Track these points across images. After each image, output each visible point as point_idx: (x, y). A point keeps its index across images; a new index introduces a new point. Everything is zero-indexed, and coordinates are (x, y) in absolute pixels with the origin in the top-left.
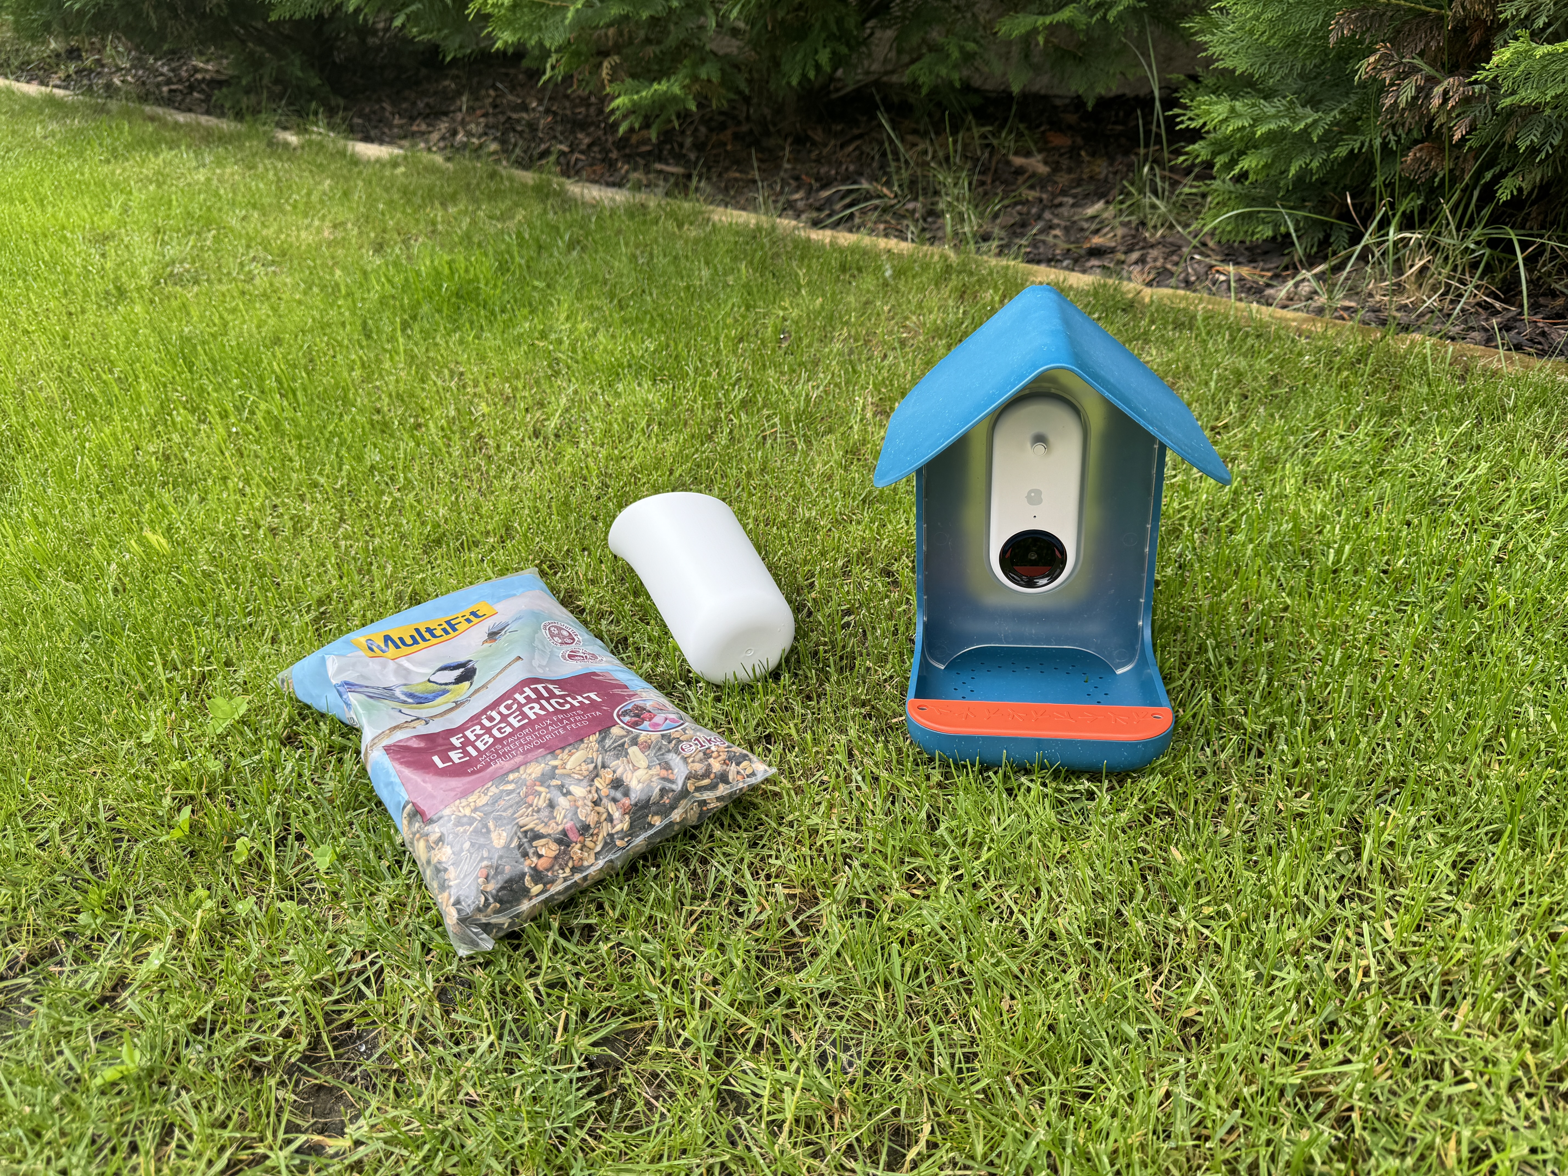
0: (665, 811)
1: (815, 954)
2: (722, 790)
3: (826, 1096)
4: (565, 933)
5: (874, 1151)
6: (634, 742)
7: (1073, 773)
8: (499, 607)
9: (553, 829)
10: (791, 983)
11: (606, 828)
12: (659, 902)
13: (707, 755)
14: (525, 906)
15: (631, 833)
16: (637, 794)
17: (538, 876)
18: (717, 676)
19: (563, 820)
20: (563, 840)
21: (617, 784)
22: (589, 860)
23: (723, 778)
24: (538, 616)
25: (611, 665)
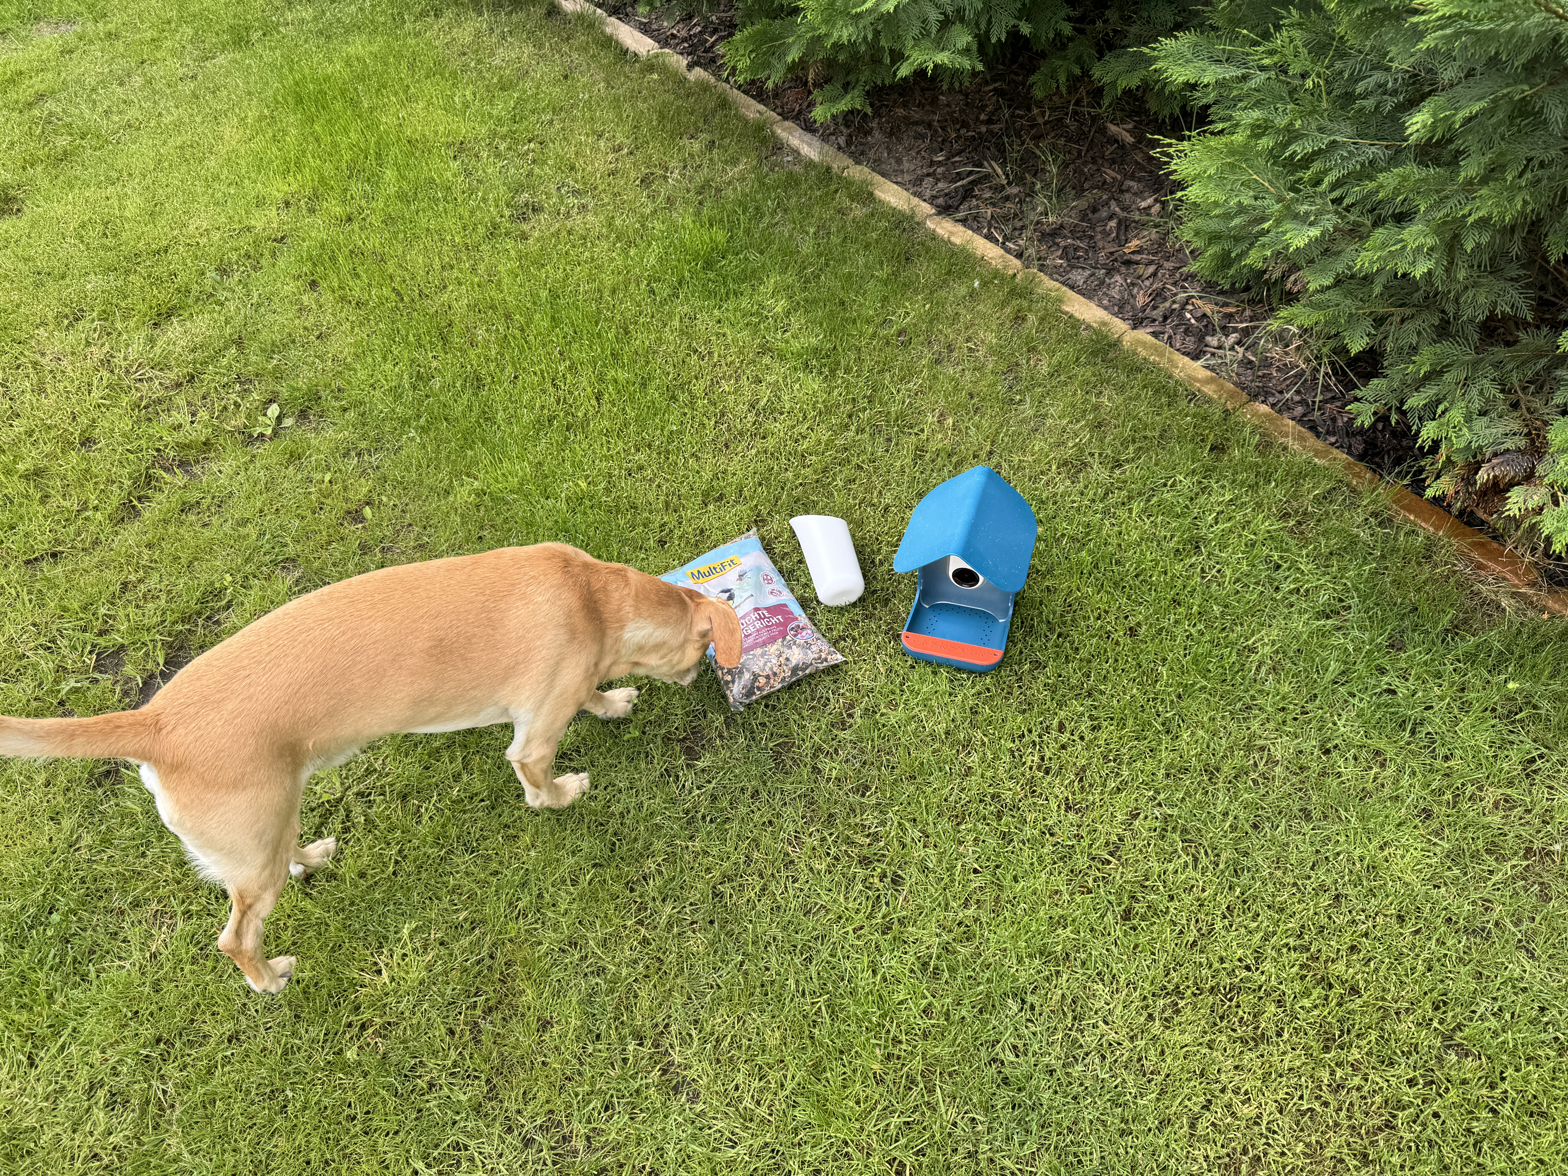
0: (803, 670)
1: (850, 726)
2: (825, 664)
3: (846, 773)
4: (766, 706)
5: (858, 790)
6: (795, 643)
7: (959, 670)
8: (742, 560)
9: (765, 674)
10: (841, 735)
11: (783, 674)
12: (799, 701)
13: (821, 651)
14: (754, 698)
15: (791, 676)
16: (794, 662)
17: (759, 689)
18: (830, 604)
19: (768, 671)
20: (768, 677)
21: (787, 659)
22: (776, 684)
23: (826, 660)
24: (759, 569)
25: (787, 598)
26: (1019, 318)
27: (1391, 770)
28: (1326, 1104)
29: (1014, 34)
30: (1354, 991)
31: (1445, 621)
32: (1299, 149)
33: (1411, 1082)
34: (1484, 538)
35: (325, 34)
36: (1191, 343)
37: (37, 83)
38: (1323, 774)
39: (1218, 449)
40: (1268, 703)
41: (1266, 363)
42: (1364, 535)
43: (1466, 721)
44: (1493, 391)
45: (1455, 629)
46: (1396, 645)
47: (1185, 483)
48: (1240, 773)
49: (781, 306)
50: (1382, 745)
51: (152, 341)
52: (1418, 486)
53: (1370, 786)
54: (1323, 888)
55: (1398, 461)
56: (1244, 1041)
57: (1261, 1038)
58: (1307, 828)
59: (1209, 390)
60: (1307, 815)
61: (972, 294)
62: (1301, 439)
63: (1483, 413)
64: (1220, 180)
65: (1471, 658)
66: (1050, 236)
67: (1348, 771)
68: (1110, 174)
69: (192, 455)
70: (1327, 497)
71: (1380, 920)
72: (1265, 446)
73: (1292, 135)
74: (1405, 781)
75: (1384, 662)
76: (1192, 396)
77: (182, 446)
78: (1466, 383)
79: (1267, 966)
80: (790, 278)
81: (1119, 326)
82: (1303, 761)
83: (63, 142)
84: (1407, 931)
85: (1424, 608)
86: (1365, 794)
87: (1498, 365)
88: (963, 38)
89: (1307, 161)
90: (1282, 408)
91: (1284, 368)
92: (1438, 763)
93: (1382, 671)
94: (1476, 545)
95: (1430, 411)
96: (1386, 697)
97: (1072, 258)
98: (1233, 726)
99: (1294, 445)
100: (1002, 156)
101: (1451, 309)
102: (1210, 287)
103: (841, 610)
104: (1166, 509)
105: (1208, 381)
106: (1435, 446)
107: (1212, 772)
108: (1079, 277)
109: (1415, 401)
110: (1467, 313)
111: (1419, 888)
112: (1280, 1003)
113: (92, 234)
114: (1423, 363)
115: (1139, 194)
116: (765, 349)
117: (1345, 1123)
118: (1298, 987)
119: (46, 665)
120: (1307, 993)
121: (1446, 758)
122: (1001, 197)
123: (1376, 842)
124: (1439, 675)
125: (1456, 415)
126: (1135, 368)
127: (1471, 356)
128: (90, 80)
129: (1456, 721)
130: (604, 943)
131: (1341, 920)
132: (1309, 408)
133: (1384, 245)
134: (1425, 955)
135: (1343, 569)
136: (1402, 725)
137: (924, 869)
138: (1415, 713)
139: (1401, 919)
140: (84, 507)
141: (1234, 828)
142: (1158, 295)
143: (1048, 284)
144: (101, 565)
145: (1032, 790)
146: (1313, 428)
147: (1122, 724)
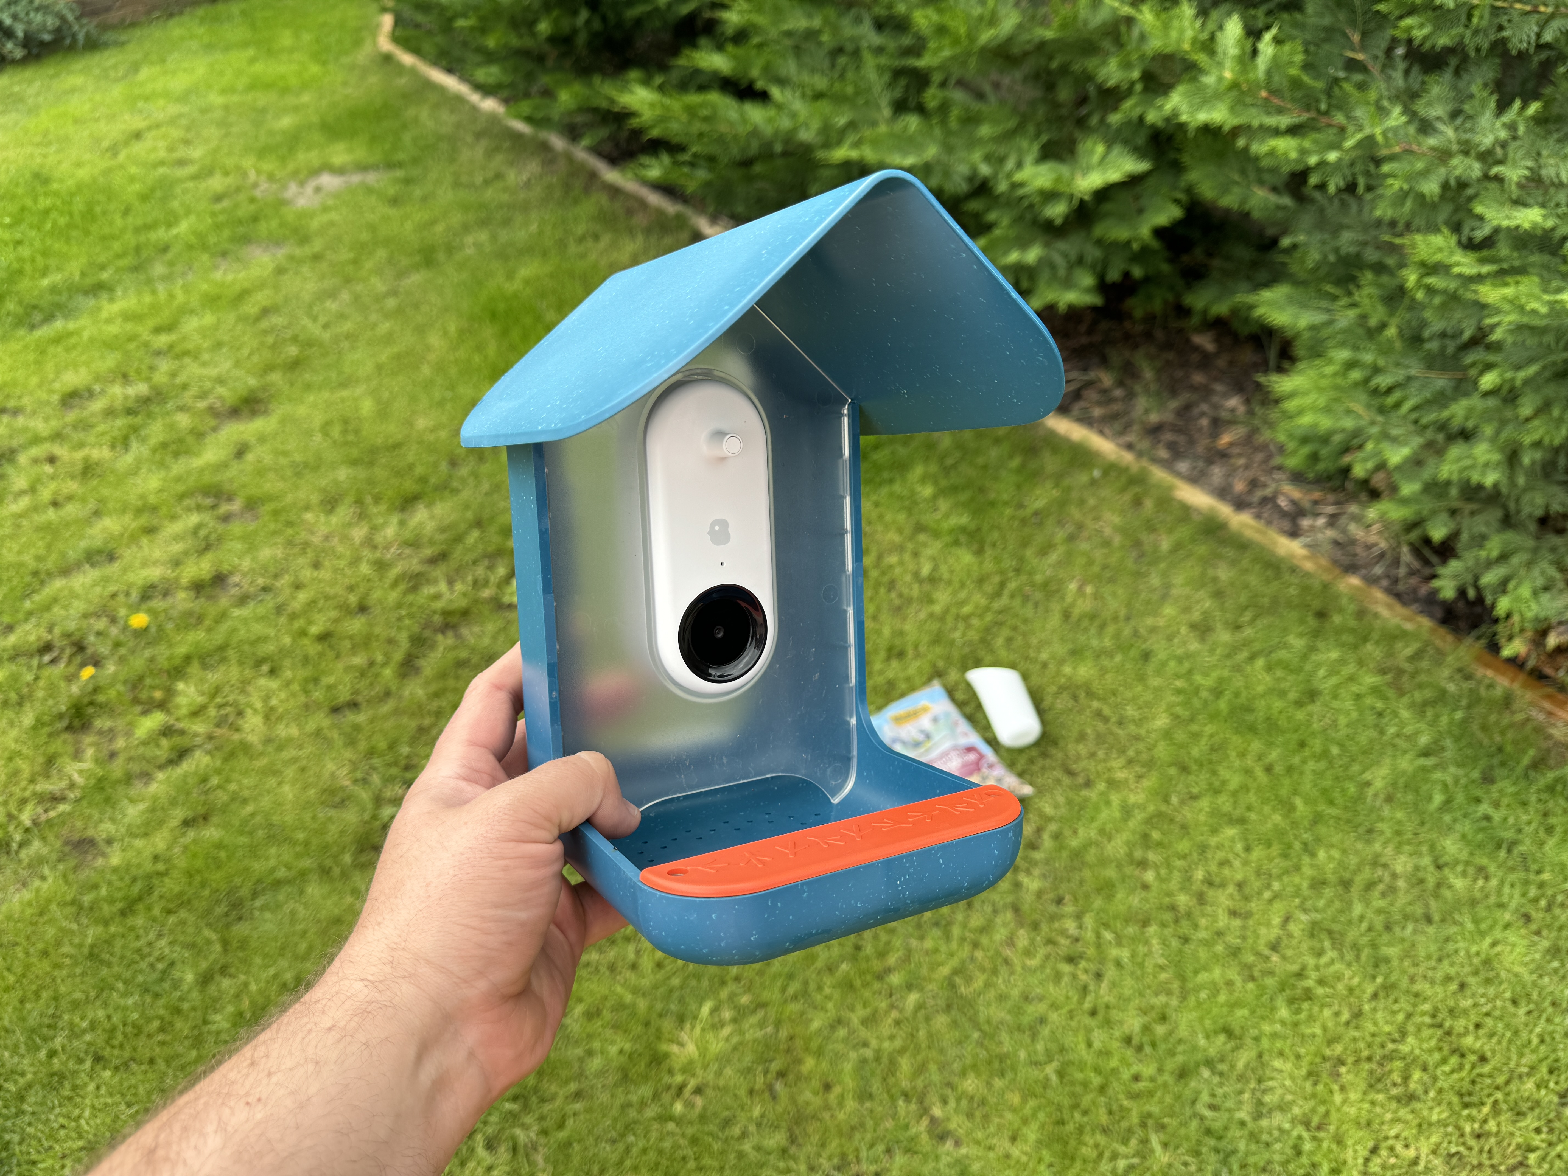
6: (990, 776)
8: (933, 707)
13: (1012, 783)
18: (1011, 745)
24: (947, 715)
25: (974, 739)
26: (1137, 502)
27: (1494, 882)
28: (1470, 1149)
29: (1127, 275)
30: (1483, 1059)
31: (1526, 761)
32: (1383, 381)
33: (1538, 1131)
34: (1550, 690)
35: (502, 255)
36: (1286, 525)
37: (261, 298)
38: (1439, 885)
39: (1321, 615)
40: (1385, 828)
41: (1353, 542)
42: (1451, 687)
43: (1551, 842)
44: (1552, 572)
45: (1538, 765)
46: (1488, 779)
47: (1297, 643)
48: (1370, 886)
49: (927, 491)
50: (1484, 861)
51: (402, 523)
52: (1494, 647)
53: (1478, 895)
54: (1448, 979)
55: (1475, 626)
56: (1398, 1100)
57: (1411, 1097)
58: (1431, 930)
59: (1309, 566)
60: (1429, 920)
61: (1093, 482)
62: (1390, 607)
63: (1546, 589)
64: (1327, 410)
65: (1551, 789)
66: (1154, 431)
67: (1459, 883)
68: (1198, 378)
69: (454, 620)
70: (1417, 656)
71: (1499, 1003)
72: (1361, 614)
73: (1376, 370)
74: (1507, 890)
75: (1479, 793)
76: (1293, 570)
77: (446, 613)
78: (1529, 565)
79: (1410, 1040)
80: (933, 468)
81: (1225, 510)
82: (1421, 874)
83: (293, 351)
84: (1522, 1011)
85: (1509, 748)
86: (1473, 903)
87: (1553, 550)
88: (1088, 280)
89: (1389, 390)
90: (1371, 581)
91: (1369, 547)
92: (1532, 876)
93: (1478, 801)
94: (1549, 697)
95: (1502, 587)
96: (1484, 824)
97: (1176, 452)
98: (1359, 846)
99: (1385, 612)
100: (1104, 362)
101: (1512, 506)
102: (1297, 477)
103: (1021, 751)
104: (1285, 666)
105: (1306, 558)
106: (1508, 616)
107: (1346, 884)
108: (1183, 466)
109: (1489, 578)
110: (1526, 510)
111: (1528, 978)
112: (1425, 1069)
113: (336, 431)
114: (1494, 546)
115: (1226, 396)
116: (920, 528)
117: (1487, 1163)
118: (1437, 1056)
119: (365, 795)
120: (1444, 1061)
121: (1538, 872)
122: (1106, 397)
123: (1488, 940)
124: (1524, 804)
125: (1525, 591)
126: (1242, 545)
127: (1530, 543)
128: (306, 297)
129: (1542, 844)
130: (865, 1022)
131: (1467, 1003)
132: (1395, 581)
133: (1459, 459)
134: (1538, 1030)
135: (1437, 717)
136: (1499, 846)
137: (1118, 964)
138: (1509, 835)
139: (1515, 1002)
140: (372, 664)
141: (1370, 929)
142: (1254, 484)
143: (1159, 474)
144: (396, 712)
145: (1201, 899)
146: (1398, 596)
147: (1268, 844)
